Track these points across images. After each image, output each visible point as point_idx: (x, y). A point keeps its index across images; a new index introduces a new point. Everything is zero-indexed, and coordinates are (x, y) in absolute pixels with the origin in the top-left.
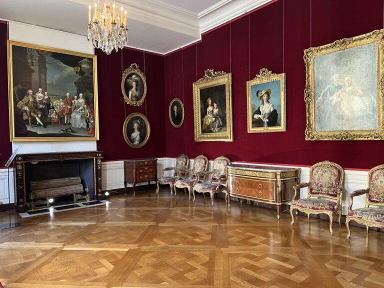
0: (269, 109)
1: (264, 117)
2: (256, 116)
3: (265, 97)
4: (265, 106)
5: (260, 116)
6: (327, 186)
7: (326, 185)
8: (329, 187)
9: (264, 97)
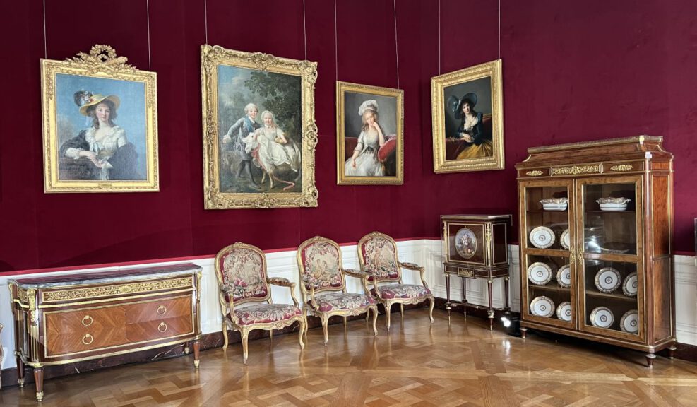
0: (114, 139)
1: (99, 157)
2: (73, 153)
3: (102, 112)
4: (99, 131)
5: (84, 153)
6: (252, 283)
7: (250, 282)
8: (255, 284)
9: (97, 110)
